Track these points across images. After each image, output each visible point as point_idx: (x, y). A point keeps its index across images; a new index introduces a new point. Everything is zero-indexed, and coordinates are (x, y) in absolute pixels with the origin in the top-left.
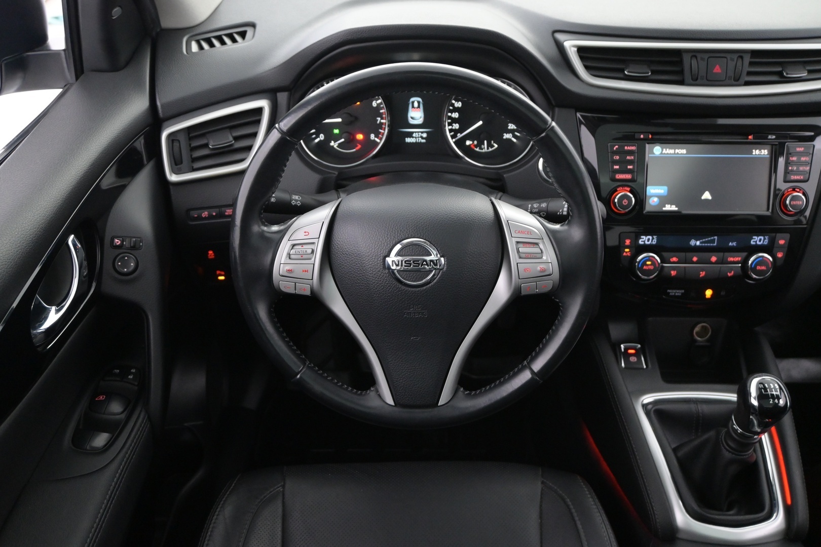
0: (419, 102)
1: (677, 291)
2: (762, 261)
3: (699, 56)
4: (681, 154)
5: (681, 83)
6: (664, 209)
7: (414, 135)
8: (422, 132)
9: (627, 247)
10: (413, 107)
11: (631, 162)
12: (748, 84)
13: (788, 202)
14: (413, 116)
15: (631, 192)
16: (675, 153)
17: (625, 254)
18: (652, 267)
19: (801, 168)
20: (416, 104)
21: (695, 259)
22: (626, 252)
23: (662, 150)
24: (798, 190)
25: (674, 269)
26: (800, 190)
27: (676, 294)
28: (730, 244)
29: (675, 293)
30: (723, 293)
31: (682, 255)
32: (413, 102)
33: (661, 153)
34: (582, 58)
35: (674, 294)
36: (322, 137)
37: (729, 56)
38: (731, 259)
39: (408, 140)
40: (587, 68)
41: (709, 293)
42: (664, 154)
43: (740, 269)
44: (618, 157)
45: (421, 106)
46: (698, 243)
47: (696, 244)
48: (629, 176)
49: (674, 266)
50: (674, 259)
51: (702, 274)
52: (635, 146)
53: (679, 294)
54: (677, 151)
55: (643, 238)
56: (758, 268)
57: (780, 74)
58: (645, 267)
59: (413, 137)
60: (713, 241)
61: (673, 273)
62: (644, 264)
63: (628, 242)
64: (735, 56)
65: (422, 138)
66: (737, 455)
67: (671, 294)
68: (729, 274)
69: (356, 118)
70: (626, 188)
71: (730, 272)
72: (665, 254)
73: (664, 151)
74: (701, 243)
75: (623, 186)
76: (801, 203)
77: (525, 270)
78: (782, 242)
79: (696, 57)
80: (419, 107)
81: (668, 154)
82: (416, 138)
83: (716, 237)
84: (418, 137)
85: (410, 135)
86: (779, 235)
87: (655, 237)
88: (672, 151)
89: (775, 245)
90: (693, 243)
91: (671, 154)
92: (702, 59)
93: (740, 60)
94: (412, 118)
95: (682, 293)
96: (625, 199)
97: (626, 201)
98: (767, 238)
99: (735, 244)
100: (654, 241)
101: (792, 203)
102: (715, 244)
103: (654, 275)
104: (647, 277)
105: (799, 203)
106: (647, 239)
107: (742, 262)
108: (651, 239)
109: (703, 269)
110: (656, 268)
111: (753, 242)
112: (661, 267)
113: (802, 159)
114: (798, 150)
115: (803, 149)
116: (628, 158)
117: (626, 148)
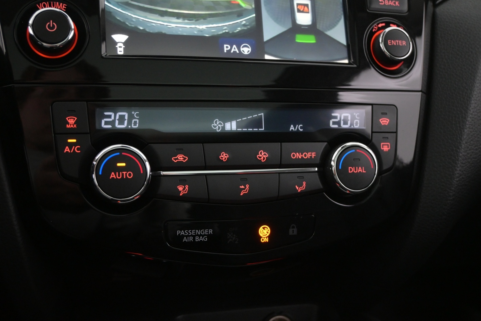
1: (198, 232)
9: (72, 133)
13: (382, 46)
17: (67, 149)
18: (129, 175)
22: (71, 145)
25: (183, 180)
27: (197, 239)
28: (292, 128)
29: (194, 237)
30: (293, 231)
31: (196, 149)
35: (191, 239)
38: (298, 156)
41: (264, 232)
43: (316, 176)
46: (228, 126)
47: (224, 127)
49: (182, 174)
50: (180, 157)
51: (245, 189)
53: (201, 239)
55: (110, 117)
56: (352, 170)
58: (113, 175)
60: (257, 123)
62: (111, 166)
63: (71, 122)
67: (185, 239)
68: (299, 189)
70: (57, 5)
71: (300, 185)
76: (404, 43)
83: (263, 115)
87: (135, 113)
95: (209, 236)
96: (51, 21)
97: (54, 26)
98: (358, 116)
99: (301, 128)
100: (135, 123)
101: (390, 43)
102: (262, 128)
103: (136, 196)
104: (120, 201)
105: (401, 44)
106: (117, 117)
107: (318, 161)
108: (126, 117)
109: (244, 178)
110: (140, 173)
111: (334, 123)
112: (156, 178)
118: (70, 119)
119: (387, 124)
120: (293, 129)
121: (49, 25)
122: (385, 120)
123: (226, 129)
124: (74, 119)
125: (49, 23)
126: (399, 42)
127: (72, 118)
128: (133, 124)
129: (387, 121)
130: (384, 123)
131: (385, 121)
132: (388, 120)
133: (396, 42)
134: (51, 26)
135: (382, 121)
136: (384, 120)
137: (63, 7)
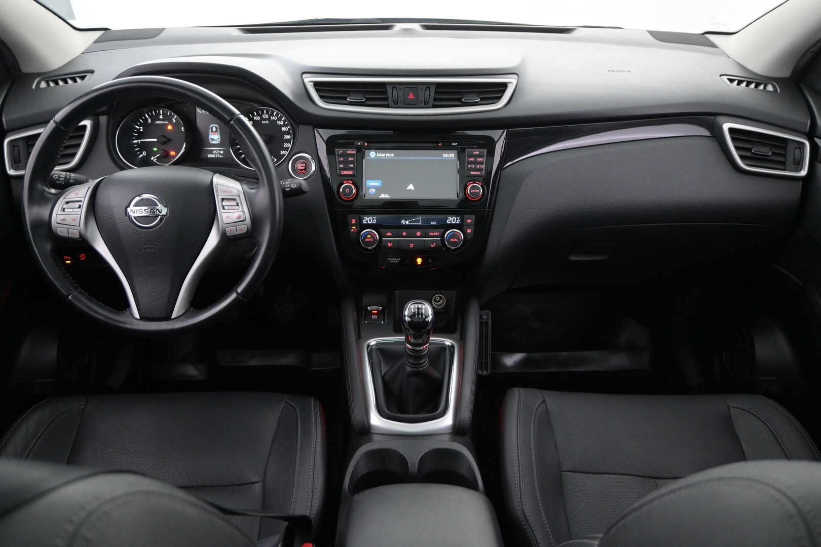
0: (216, 128)
1: (395, 259)
2: (454, 235)
3: (398, 87)
4: (390, 157)
5: (387, 106)
6: (380, 197)
7: (214, 152)
8: (220, 150)
9: (354, 225)
10: (212, 131)
11: (352, 162)
12: (434, 107)
13: (468, 191)
14: (212, 138)
15: (353, 184)
16: (385, 157)
17: (352, 230)
18: (371, 240)
19: (478, 167)
20: (214, 129)
21: (404, 234)
22: (353, 229)
23: (376, 154)
24: (478, 183)
25: (390, 241)
28: (432, 223)
30: (430, 261)
31: (395, 231)
32: (212, 128)
33: (376, 156)
34: (317, 90)
35: (393, 261)
36: (144, 153)
37: (419, 87)
38: (432, 234)
39: (210, 156)
40: (321, 97)
41: (419, 261)
42: (378, 157)
43: (439, 241)
44: (342, 159)
45: (218, 130)
46: (407, 222)
48: (350, 173)
49: (390, 240)
50: (389, 234)
51: (412, 245)
52: (355, 151)
53: (396, 262)
54: (387, 155)
55: (366, 219)
56: (452, 240)
57: (460, 100)
58: (366, 240)
59: (213, 154)
60: (418, 221)
61: (390, 245)
62: (366, 237)
63: (354, 221)
64: (424, 87)
65: (220, 154)
66: (415, 368)
67: (390, 261)
68: (432, 246)
69: (169, 140)
70: (349, 181)
71: (433, 244)
72: (382, 231)
73: (378, 155)
74: (409, 222)
75: (347, 180)
76: (478, 191)
77: (227, 217)
78: (469, 221)
79: (395, 87)
80: (216, 131)
81: (380, 157)
82: (215, 154)
83: (421, 218)
84: (217, 154)
85: (211, 152)
86: (466, 216)
87: (375, 218)
88: (383, 155)
89: (464, 224)
90: (403, 222)
91: (382, 157)
92: (401, 89)
93: (428, 90)
94: (212, 139)
95: (399, 261)
96: (348, 189)
98: (459, 219)
99: (435, 223)
100: (375, 221)
101: (472, 191)
102: (420, 223)
103: (374, 246)
104: (369, 248)
105: (476, 191)
106: (369, 219)
107: (440, 236)
108: (372, 219)
109: (412, 242)
110: (375, 240)
111: (449, 221)
112: (380, 241)
113: (478, 160)
114: (474, 153)
115: (478, 152)
116: (349, 159)
117: (348, 152)
128: (373, 222)
134: (347, 191)
137: (351, 182)
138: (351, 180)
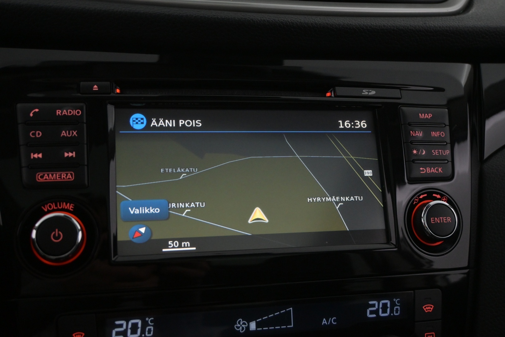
4: (192, 129)
6: (164, 250)
11: (70, 144)
13: (424, 221)
16: (177, 128)
19: (435, 153)
23: (149, 122)
24: (438, 196)
26: (442, 196)
28: (324, 322)
33: (148, 128)
42: (154, 128)
44: (39, 134)
46: (253, 326)
47: (248, 327)
48: (68, 176)
52: (80, 107)
54: (181, 122)
55: (121, 326)
60: (285, 319)
70: (64, 205)
73: (154, 123)
74: (258, 325)
75: (56, 199)
76: (449, 219)
78: (428, 308)
81: (161, 128)
83: (291, 308)
86: (419, 293)
87: (149, 320)
88: (170, 123)
89: (417, 317)
90: (241, 326)
91: (168, 129)
96: (57, 230)
97: (59, 235)
98: (398, 302)
99: (334, 321)
100: (150, 330)
101: (433, 221)
102: (291, 325)
105: (445, 221)
106: (130, 326)
108: (140, 325)
111: (371, 312)
113: (434, 134)
114: (422, 116)
115: (430, 116)
116: (64, 133)
117: (58, 112)
118: (77, 336)
119: (431, 311)
120: (326, 322)
121: (55, 235)
122: (429, 306)
123: (250, 330)
124: (82, 335)
125: (54, 233)
126: (443, 219)
127: (79, 334)
128: (147, 333)
129: (431, 307)
130: (428, 310)
131: (430, 308)
132: (433, 306)
133: (440, 219)
135: (425, 308)
136: (427, 306)
137: (70, 207)
138: (68, 200)
